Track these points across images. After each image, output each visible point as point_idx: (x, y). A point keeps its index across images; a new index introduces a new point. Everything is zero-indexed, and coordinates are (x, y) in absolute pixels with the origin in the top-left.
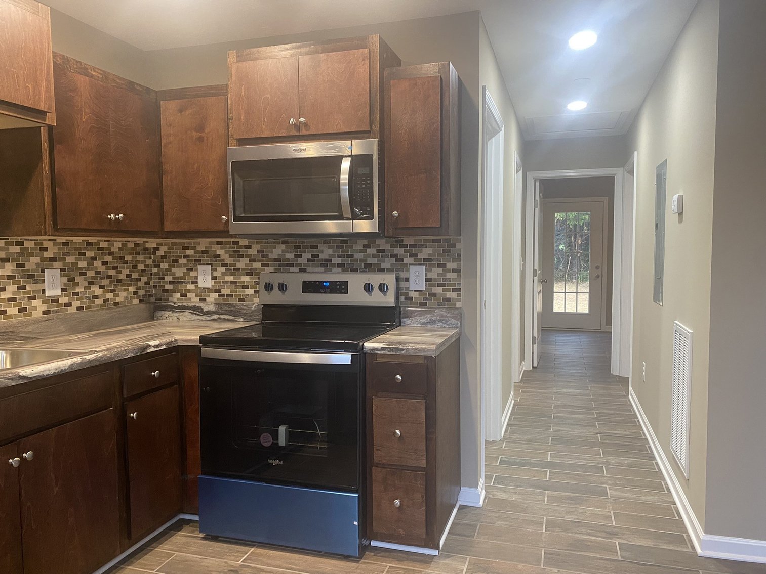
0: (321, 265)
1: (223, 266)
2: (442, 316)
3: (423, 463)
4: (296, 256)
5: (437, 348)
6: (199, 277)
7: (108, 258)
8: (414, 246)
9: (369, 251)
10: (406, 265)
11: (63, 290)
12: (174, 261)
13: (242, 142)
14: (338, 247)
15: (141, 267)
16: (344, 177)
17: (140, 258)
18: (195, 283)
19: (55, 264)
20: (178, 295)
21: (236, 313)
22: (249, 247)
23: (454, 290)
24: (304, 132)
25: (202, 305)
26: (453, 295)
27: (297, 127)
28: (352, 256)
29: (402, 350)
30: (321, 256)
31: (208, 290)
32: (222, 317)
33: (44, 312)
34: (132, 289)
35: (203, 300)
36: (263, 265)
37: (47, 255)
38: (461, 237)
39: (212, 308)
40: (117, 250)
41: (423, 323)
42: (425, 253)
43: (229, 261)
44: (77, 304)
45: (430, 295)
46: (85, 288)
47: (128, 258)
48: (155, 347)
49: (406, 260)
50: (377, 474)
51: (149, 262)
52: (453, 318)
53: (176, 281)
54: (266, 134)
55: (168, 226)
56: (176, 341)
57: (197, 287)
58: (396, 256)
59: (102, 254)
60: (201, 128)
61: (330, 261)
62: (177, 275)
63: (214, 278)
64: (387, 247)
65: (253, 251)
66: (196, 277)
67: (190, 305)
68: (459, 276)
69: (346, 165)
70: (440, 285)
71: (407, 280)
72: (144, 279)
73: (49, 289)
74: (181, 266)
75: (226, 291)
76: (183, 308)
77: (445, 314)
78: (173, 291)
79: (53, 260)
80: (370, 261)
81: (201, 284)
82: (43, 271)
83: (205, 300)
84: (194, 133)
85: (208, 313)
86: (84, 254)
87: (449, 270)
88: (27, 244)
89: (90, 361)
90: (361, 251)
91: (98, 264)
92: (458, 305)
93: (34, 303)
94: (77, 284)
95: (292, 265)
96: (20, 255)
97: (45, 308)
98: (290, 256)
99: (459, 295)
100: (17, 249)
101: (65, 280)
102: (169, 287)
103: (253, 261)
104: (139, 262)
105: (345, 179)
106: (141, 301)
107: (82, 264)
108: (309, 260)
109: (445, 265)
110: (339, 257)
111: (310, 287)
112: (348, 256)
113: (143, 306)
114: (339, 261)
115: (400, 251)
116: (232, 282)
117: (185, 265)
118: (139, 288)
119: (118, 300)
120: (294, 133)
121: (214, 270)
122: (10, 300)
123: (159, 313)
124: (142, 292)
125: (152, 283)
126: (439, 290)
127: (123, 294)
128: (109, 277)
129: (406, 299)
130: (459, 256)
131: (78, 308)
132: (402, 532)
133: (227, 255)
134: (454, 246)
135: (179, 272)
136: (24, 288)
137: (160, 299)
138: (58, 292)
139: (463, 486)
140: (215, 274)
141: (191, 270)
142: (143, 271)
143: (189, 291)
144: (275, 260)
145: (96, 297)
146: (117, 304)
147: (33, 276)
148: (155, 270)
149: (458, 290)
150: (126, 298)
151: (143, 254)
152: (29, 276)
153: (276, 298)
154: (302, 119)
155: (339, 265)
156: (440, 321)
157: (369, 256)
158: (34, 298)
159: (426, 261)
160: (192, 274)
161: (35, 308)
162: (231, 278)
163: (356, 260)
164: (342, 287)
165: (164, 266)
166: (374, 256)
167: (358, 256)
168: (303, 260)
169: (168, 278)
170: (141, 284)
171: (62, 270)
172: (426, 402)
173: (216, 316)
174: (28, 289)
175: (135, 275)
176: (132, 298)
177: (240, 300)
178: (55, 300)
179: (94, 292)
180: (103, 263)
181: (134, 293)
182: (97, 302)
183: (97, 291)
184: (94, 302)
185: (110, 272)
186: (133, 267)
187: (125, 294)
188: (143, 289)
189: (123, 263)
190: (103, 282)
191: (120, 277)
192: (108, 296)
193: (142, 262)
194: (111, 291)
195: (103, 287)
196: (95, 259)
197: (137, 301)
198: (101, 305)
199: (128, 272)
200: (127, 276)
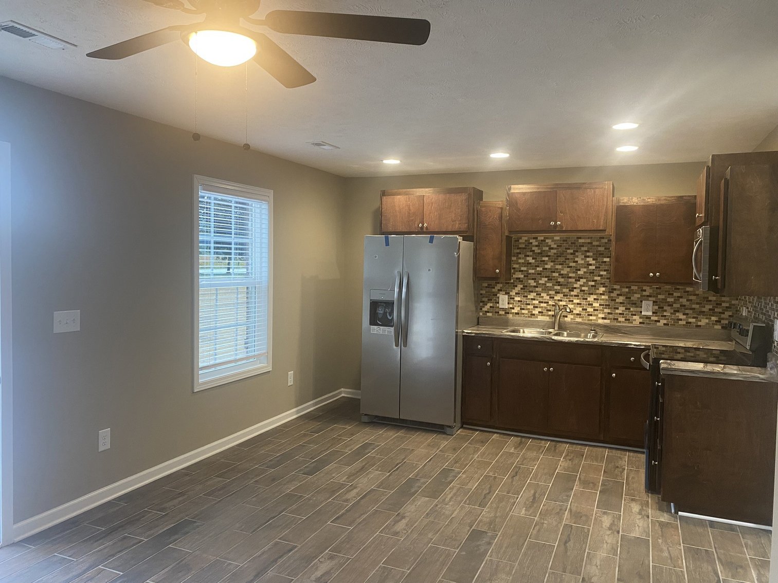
7: (692, 297)
11: (653, 313)
15: (725, 305)
17: (723, 299)
19: (650, 298)
33: (640, 323)
34: (714, 318)
37: (644, 293)
44: (663, 322)
46: (671, 313)
47: (712, 298)
59: (688, 295)
64: (773, 302)
73: (644, 311)
79: (648, 296)
82: (642, 302)
86: (672, 294)
88: (633, 287)
91: (683, 301)
93: (634, 317)
94: (666, 311)
96: (629, 292)
97: (641, 320)
100: (627, 290)
101: (656, 307)
104: (724, 302)
107: (670, 300)
115: (774, 306)
119: (699, 323)
122: (620, 314)
124: (725, 322)
128: (693, 309)
131: (664, 324)
136: (630, 309)
138: (650, 313)
142: (728, 307)
145: (681, 320)
146: (698, 326)
147: (635, 304)
150: (708, 324)
152: (633, 304)
158: (635, 315)
161: (635, 320)
171: (654, 302)
174: (631, 310)
176: (714, 324)
178: (648, 317)
179: (678, 316)
180: (687, 300)
181: (716, 321)
182: (680, 322)
183: (681, 316)
184: (678, 322)
185: (694, 306)
186: (717, 304)
187: (707, 321)
188: (726, 319)
189: (707, 301)
190: (687, 311)
191: (704, 309)
192: (690, 320)
193: (727, 302)
194: (694, 318)
195: (687, 314)
196: (681, 297)
197: (718, 327)
198: (683, 325)
199: (711, 307)
200: (710, 309)
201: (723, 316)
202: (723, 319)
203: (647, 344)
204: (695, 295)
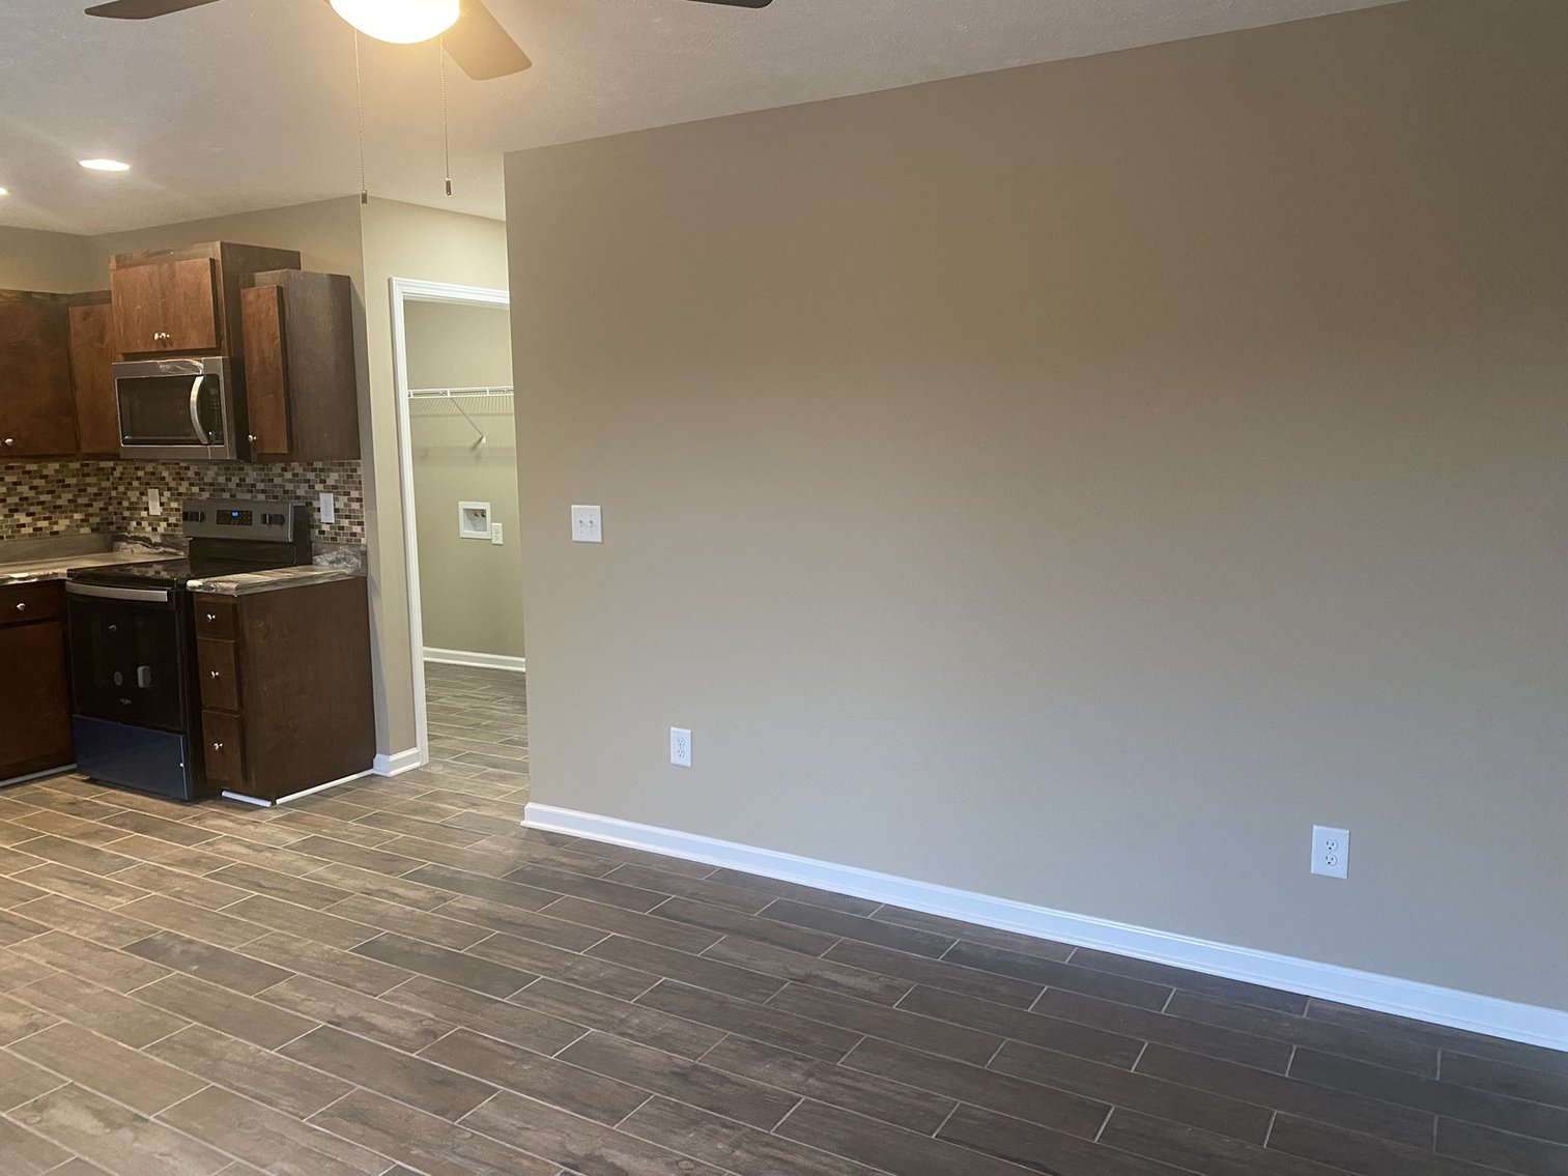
1: (168, 490)
3: (236, 707)
4: (227, 480)
5: (237, 589)
6: (150, 503)
7: (37, 482)
8: (322, 470)
9: (287, 476)
10: (317, 493)
12: (128, 484)
13: (128, 356)
15: (92, 490)
17: (88, 480)
18: (147, 509)
20: (134, 524)
21: (178, 546)
22: (187, 468)
23: (358, 524)
24: (169, 348)
25: (151, 535)
26: (357, 529)
27: (163, 341)
28: (272, 480)
30: (249, 481)
31: (158, 519)
32: (168, 550)
34: (78, 516)
35: (155, 530)
36: (200, 490)
38: (360, 461)
39: (156, 539)
40: (53, 473)
41: (331, 562)
42: (332, 478)
43: (172, 484)
45: (338, 528)
47: (71, 481)
48: (20, 579)
49: (319, 487)
50: (206, 716)
51: (104, 484)
52: (355, 556)
53: (133, 508)
54: (141, 349)
55: (85, 449)
56: (55, 574)
57: (149, 514)
58: (308, 481)
59: (30, 478)
60: (101, 339)
61: (255, 486)
62: (132, 500)
63: (162, 504)
64: (300, 471)
65: (191, 474)
66: (148, 503)
67: (142, 535)
68: (362, 506)
69: (199, 381)
70: (347, 517)
71: (319, 510)
72: (98, 504)
74: (134, 489)
75: (172, 520)
76: (136, 539)
77: (347, 551)
78: (132, 519)
80: (290, 487)
81: (152, 511)
84: (97, 345)
85: (156, 545)
87: (353, 500)
90: (279, 475)
91: (24, 490)
92: (363, 541)
98: (222, 480)
99: (363, 529)
102: (127, 514)
103: (192, 484)
104: (89, 485)
105: (195, 399)
106: (92, 530)
108: (236, 485)
109: (349, 494)
110: (262, 481)
111: (224, 517)
112: (269, 481)
113: (95, 536)
115: (311, 476)
116: (176, 510)
117: (137, 488)
119: (56, 528)
120: (162, 348)
121: (161, 494)
123: (117, 544)
124: (95, 520)
125: (111, 508)
126: (345, 523)
127: (65, 522)
128: (42, 503)
129: (321, 533)
130: (360, 483)
133: (172, 478)
134: (356, 471)
135: (133, 496)
137: (120, 528)
139: (380, 753)
140: (162, 499)
141: (142, 494)
142: (97, 494)
143: (143, 519)
144: (211, 484)
145: (24, 525)
146: (53, 533)
148: (114, 493)
149: (361, 524)
150: (69, 527)
151: (95, 475)
153: (200, 530)
154: (164, 335)
155: (263, 491)
156: (344, 559)
159: (333, 489)
160: (144, 498)
162: (175, 505)
164: (245, 518)
165: (121, 489)
167: (277, 481)
168: (232, 485)
169: (126, 504)
170: (93, 510)
172: (235, 642)
173: (162, 549)
175: (80, 501)
176: (79, 526)
179: (19, 520)
180: (31, 488)
181: (82, 520)
182: (23, 530)
183: (23, 518)
184: (20, 531)
185: (43, 498)
186: (80, 490)
187: (67, 522)
188: (97, 515)
189: (63, 487)
190: (32, 509)
191: (59, 502)
192: (40, 524)
193: (94, 485)
194: (45, 519)
195: (33, 514)
196: (20, 484)
197: (86, 530)
198: (30, 535)
199: (71, 497)
200: (70, 501)
201: (90, 510)
202: (92, 515)
203: (42, 573)
204: (42, 477)
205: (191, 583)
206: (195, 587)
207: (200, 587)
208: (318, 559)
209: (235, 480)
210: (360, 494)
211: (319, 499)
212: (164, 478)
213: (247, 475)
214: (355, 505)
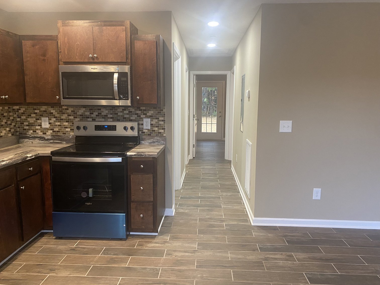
0: (103, 118)
1: (54, 118)
2: (157, 140)
3: (152, 199)
4: (90, 113)
5: (158, 154)
8: (145, 110)
9: (125, 112)
10: (142, 118)
12: (28, 115)
13: (66, 63)
14: (110, 110)
15: (12, 118)
16: (115, 81)
18: (40, 125)
20: (32, 131)
21: (61, 140)
22: (67, 109)
23: (163, 129)
24: (96, 61)
25: (44, 136)
26: (162, 131)
27: (93, 58)
28: (117, 114)
29: (143, 155)
30: (102, 114)
31: (47, 129)
32: (55, 141)
34: (8, 129)
36: (74, 117)
38: (165, 107)
39: (49, 137)
41: (150, 143)
42: (150, 113)
43: (57, 115)
45: (152, 131)
47: (5, 114)
48: (30, 157)
49: (142, 116)
50: (133, 205)
51: (15, 116)
52: (162, 140)
53: (30, 125)
54: (78, 60)
56: (39, 154)
57: (41, 127)
58: (137, 114)
60: (44, 55)
61: (107, 116)
62: (30, 122)
63: (49, 123)
64: (133, 110)
65: (69, 111)
66: (41, 123)
67: (39, 136)
68: (164, 123)
69: (116, 76)
70: (156, 127)
71: (142, 124)
72: (13, 124)
74: (32, 118)
75: (56, 129)
76: (35, 138)
77: (159, 139)
78: (29, 130)
80: (126, 116)
81: (43, 126)
83: (46, 134)
84: (41, 57)
85: (48, 140)
87: (160, 121)
89: (4, 165)
90: (121, 112)
92: (164, 135)
95: (88, 118)
98: (88, 113)
99: (164, 131)
102: (26, 128)
103: (69, 115)
105: (115, 82)
106: (12, 135)
108: (97, 116)
109: (159, 119)
110: (111, 114)
111: (98, 128)
112: (115, 114)
113: (14, 137)
114: (111, 116)
115: (139, 112)
116: (59, 125)
117: (34, 117)
118: (11, 129)
119: (2, 134)
120: (91, 61)
121: (50, 119)
123: (22, 140)
124: (12, 130)
125: (17, 126)
126: (156, 129)
127: (4, 132)
129: (142, 133)
130: (165, 115)
132: (143, 227)
133: (57, 113)
134: (162, 110)
135: (31, 120)
137: (22, 133)
139: (166, 208)
140: (50, 122)
141: (38, 119)
142: (13, 120)
143: (37, 129)
144: (80, 115)
148: (19, 119)
150: (5, 134)
151: (12, 112)
153: (82, 133)
154: (95, 55)
155: (111, 118)
156: (157, 142)
157: (125, 114)
159: (151, 117)
160: (38, 121)
162: (59, 124)
163: (119, 116)
164: (113, 128)
165: (23, 117)
166: (127, 114)
167: (120, 114)
168: (94, 115)
169: (26, 123)
170: (12, 126)
172: (153, 175)
173: (52, 141)
175: (9, 122)
176: (8, 133)
177: (63, 134)
181: (9, 131)
186: (8, 118)
188: (13, 128)
189: (3, 117)
191: (2, 123)
193: (12, 116)
197: (10, 135)
199: (5, 121)
200: (5, 123)
205: (129, 154)
206: (132, 155)
207: (135, 155)
208: (143, 142)
209: (96, 113)
210: (164, 119)
211: (143, 121)
212: (52, 113)
213: (103, 112)
214: (162, 123)
